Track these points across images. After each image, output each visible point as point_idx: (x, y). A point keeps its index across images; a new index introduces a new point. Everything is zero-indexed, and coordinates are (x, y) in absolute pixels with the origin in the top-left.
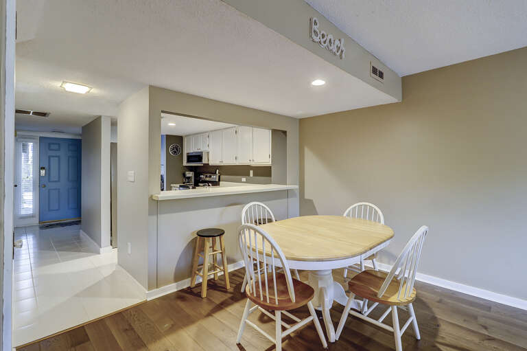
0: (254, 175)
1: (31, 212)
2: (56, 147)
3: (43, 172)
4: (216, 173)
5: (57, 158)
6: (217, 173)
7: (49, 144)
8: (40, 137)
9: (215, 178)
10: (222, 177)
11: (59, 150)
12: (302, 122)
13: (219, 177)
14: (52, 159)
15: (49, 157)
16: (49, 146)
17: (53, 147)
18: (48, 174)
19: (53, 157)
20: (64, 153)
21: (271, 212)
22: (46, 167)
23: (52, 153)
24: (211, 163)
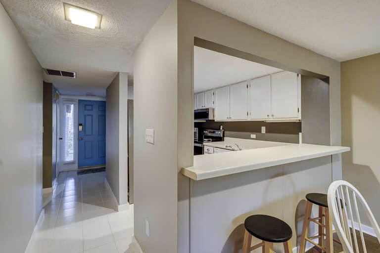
0: (266, 132)
1: (72, 159)
2: (90, 108)
3: (81, 128)
4: (219, 129)
5: (91, 117)
6: (221, 129)
7: (85, 105)
8: (79, 100)
9: (219, 133)
10: (226, 133)
11: (92, 110)
12: (347, 66)
13: (224, 132)
14: (87, 117)
15: (85, 116)
16: (85, 108)
17: (88, 107)
18: (84, 129)
19: (88, 115)
20: (95, 113)
21: (361, 196)
22: (83, 124)
23: (87, 113)
24: (217, 119)
